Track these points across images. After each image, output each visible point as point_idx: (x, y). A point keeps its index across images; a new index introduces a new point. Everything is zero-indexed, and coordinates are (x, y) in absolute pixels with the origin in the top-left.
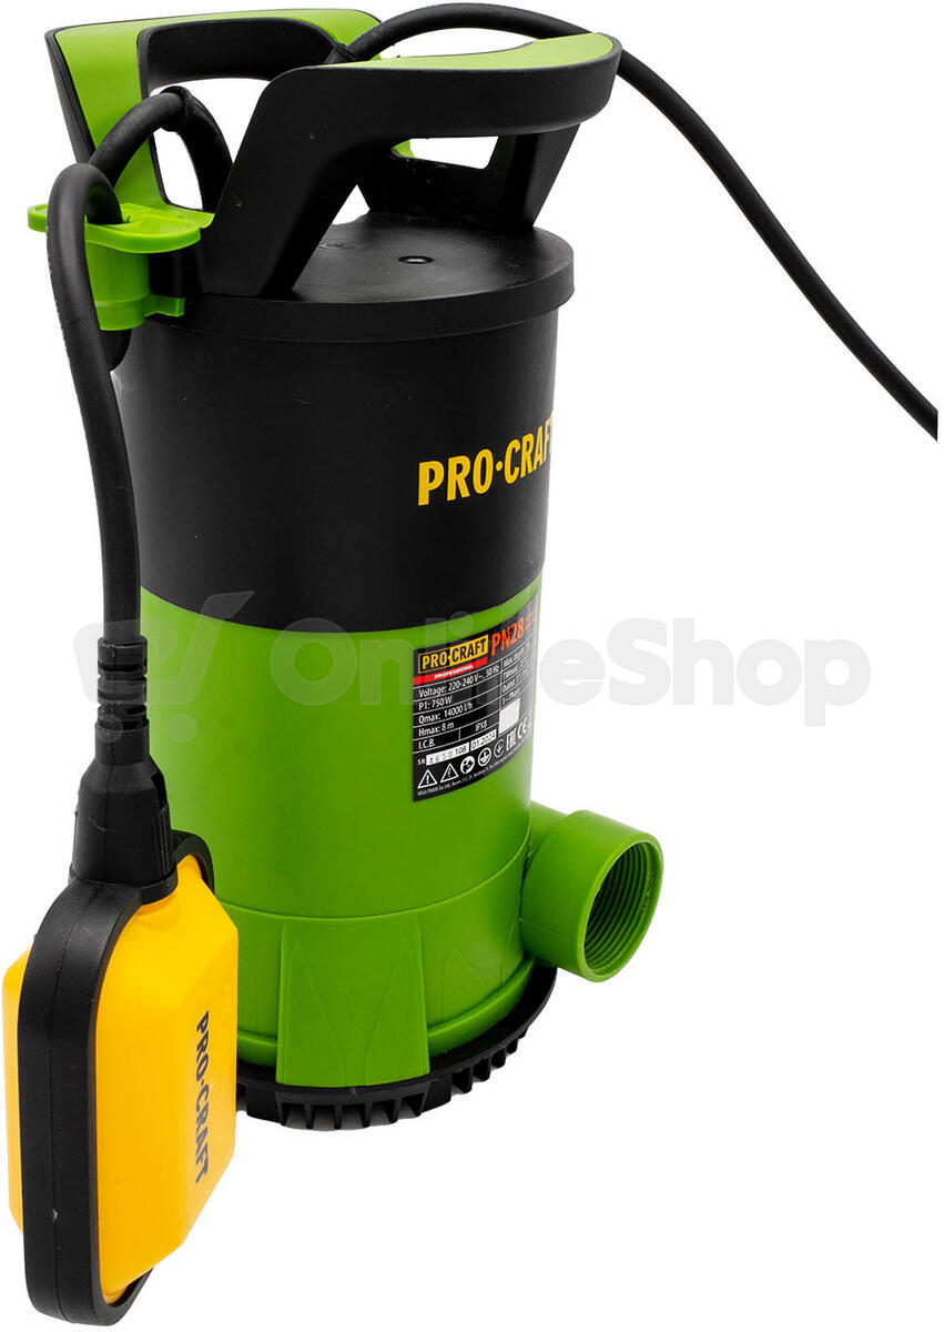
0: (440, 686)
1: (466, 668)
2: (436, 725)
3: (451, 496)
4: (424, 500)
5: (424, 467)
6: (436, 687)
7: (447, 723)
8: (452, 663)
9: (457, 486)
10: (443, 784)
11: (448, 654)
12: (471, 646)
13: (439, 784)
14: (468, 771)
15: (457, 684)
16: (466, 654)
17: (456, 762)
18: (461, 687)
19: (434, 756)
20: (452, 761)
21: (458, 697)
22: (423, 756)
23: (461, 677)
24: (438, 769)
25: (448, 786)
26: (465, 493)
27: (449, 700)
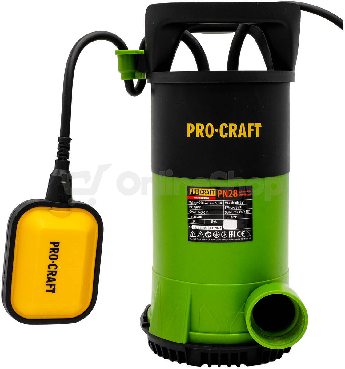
0: (196, 201)
1: (206, 198)
2: (195, 215)
3: (197, 136)
4: (188, 136)
5: (189, 125)
6: (195, 201)
7: (199, 216)
8: (200, 195)
9: (199, 133)
10: (198, 238)
11: (199, 191)
12: (208, 190)
13: (197, 238)
14: (209, 237)
15: (203, 203)
16: (206, 193)
17: (204, 232)
18: (204, 204)
19: (195, 226)
20: (202, 231)
21: (203, 208)
22: (191, 225)
23: (204, 201)
24: (197, 232)
25: (200, 239)
26: (202, 136)
27: (199, 207)
